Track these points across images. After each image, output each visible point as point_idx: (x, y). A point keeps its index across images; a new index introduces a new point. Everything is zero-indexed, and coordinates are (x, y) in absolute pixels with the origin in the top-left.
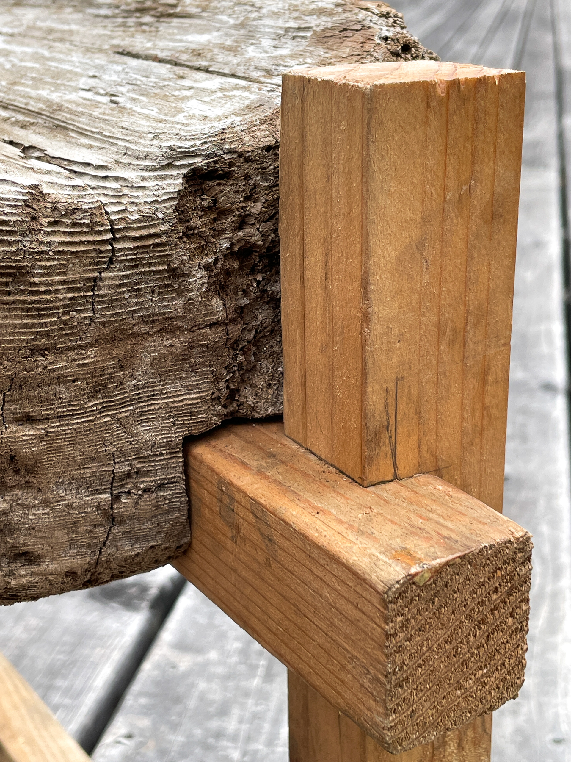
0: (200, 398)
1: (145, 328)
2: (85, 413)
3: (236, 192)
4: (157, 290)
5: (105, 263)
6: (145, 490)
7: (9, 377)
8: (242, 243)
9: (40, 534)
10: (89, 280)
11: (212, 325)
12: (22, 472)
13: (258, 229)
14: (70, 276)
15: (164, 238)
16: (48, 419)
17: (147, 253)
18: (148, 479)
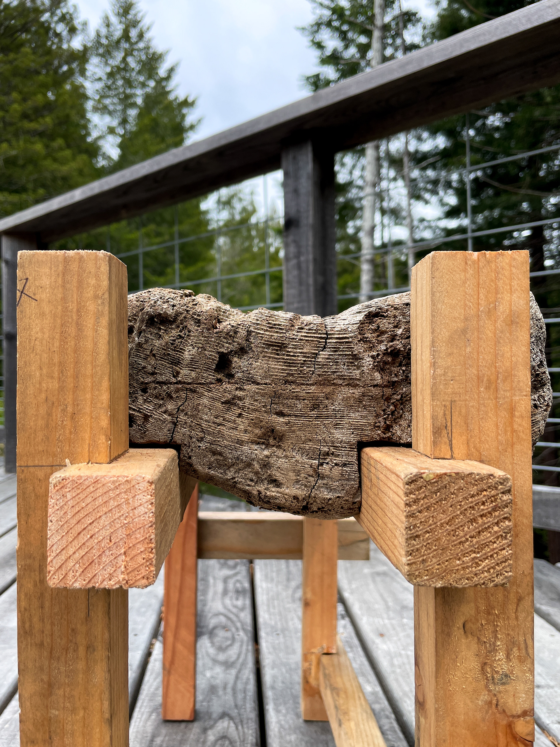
0: (368, 422)
1: (340, 382)
2: (308, 416)
3: (389, 323)
4: (346, 364)
5: (322, 347)
6: (336, 464)
7: (274, 391)
8: (393, 348)
9: (282, 472)
10: (314, 353)
11: (375, 386)
12: (277, 439)
13: (401, 342)
14: (305, 350)
15: (350, 340)
16: (291, 416)
17: (341, 345)
18: (338, 459)
